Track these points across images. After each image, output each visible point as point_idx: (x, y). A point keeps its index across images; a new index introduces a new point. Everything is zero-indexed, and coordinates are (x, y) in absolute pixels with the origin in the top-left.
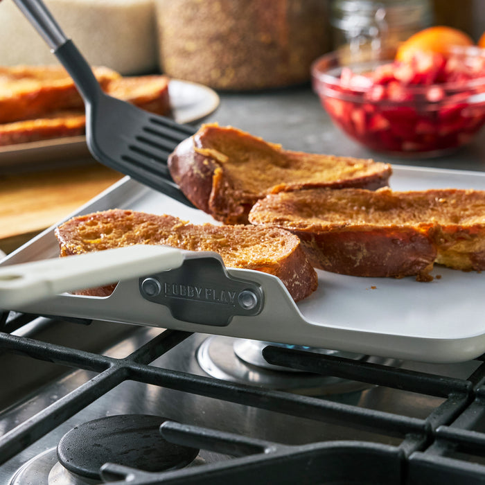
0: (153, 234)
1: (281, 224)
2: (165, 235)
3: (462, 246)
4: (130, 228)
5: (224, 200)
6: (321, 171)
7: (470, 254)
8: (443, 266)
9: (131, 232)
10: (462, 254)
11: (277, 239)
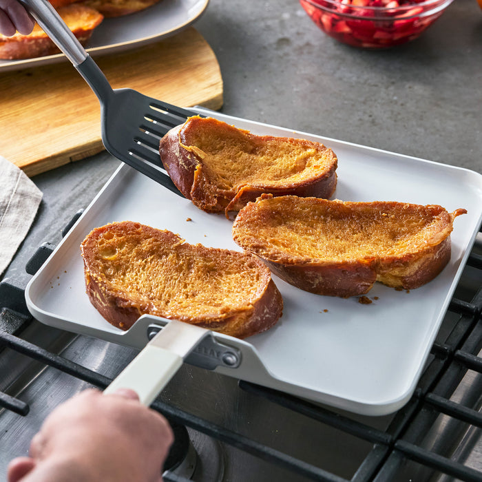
0: (157, 251)
1: (257, 252)
2: (166, 252)
3: (396, 272)
4: (138, 241)
5: (202, 191)
6: (282, 156)
7: (403, 278)
8: (381, 283)
9: (139, 245)
10: (396, 277)
11: (254, 270)
